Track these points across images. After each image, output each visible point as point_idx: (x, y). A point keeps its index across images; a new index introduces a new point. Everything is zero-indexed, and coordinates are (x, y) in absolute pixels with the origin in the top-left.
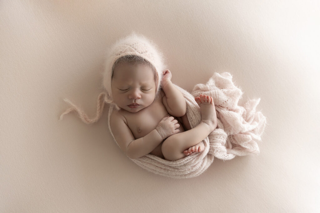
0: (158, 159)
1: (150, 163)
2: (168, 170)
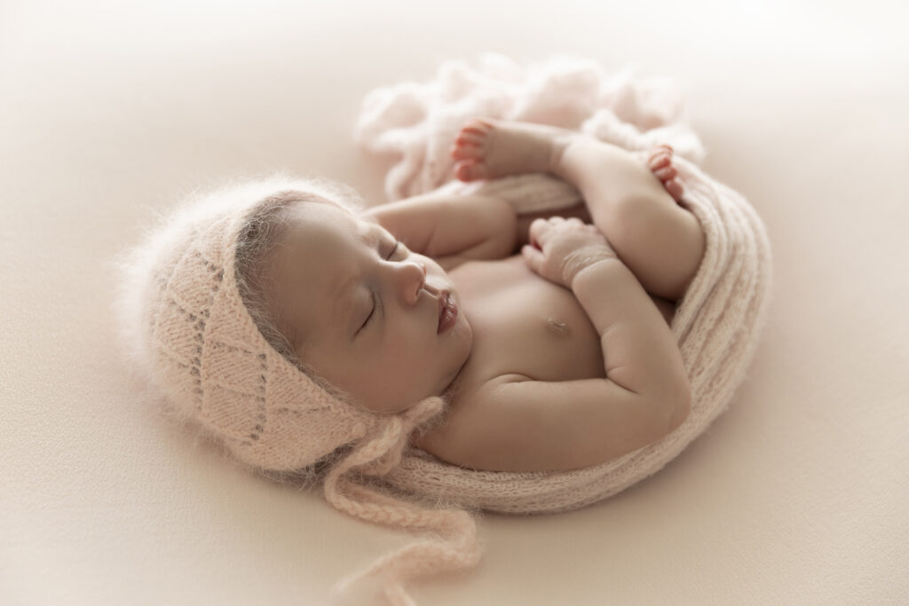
0: (696, 292)
1: (704, 338)
2: (738, 281)
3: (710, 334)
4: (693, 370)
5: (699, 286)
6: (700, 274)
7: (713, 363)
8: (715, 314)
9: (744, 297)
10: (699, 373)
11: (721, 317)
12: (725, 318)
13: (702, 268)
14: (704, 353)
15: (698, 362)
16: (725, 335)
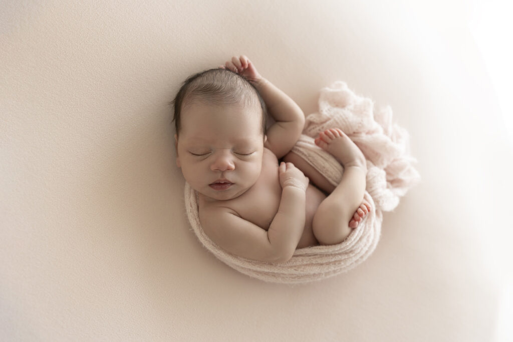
3: (312, 264)
4: (295, 266)
5: (323, 249)
6: (327, 247)
7: (302, 273)
8: (319, 261)
9: (335, 268)
10: (296, 270)
11: (322, 264)
12: (322, 266)
13: (330, 246)
14: (303, 267)
15: (299, 266)
16: (316, 270)
